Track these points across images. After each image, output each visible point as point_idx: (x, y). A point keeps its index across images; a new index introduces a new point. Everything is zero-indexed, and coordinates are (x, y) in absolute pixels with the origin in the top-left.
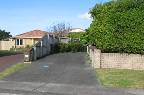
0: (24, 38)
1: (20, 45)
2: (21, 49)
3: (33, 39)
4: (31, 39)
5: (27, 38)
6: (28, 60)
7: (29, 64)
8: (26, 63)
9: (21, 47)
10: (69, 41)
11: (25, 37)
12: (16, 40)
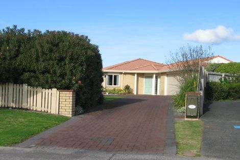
0: (121, 73)
1: (114, 85)
2: (116, 92)
3: (136, 75)
4: (133, 74)
5: (125, 74)
6: (195, 114)
7: (196, 121)
8: (190, 119)
9: (116, 88)
10: (221, 79)
11: (124, 72)
12: (107, 76)
